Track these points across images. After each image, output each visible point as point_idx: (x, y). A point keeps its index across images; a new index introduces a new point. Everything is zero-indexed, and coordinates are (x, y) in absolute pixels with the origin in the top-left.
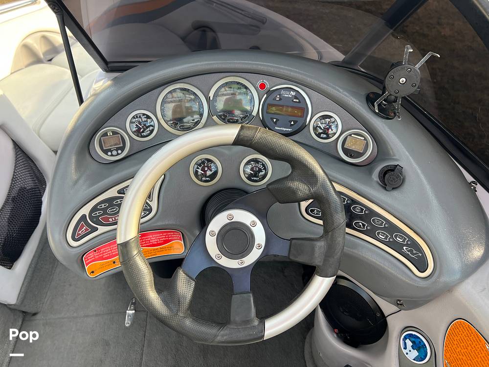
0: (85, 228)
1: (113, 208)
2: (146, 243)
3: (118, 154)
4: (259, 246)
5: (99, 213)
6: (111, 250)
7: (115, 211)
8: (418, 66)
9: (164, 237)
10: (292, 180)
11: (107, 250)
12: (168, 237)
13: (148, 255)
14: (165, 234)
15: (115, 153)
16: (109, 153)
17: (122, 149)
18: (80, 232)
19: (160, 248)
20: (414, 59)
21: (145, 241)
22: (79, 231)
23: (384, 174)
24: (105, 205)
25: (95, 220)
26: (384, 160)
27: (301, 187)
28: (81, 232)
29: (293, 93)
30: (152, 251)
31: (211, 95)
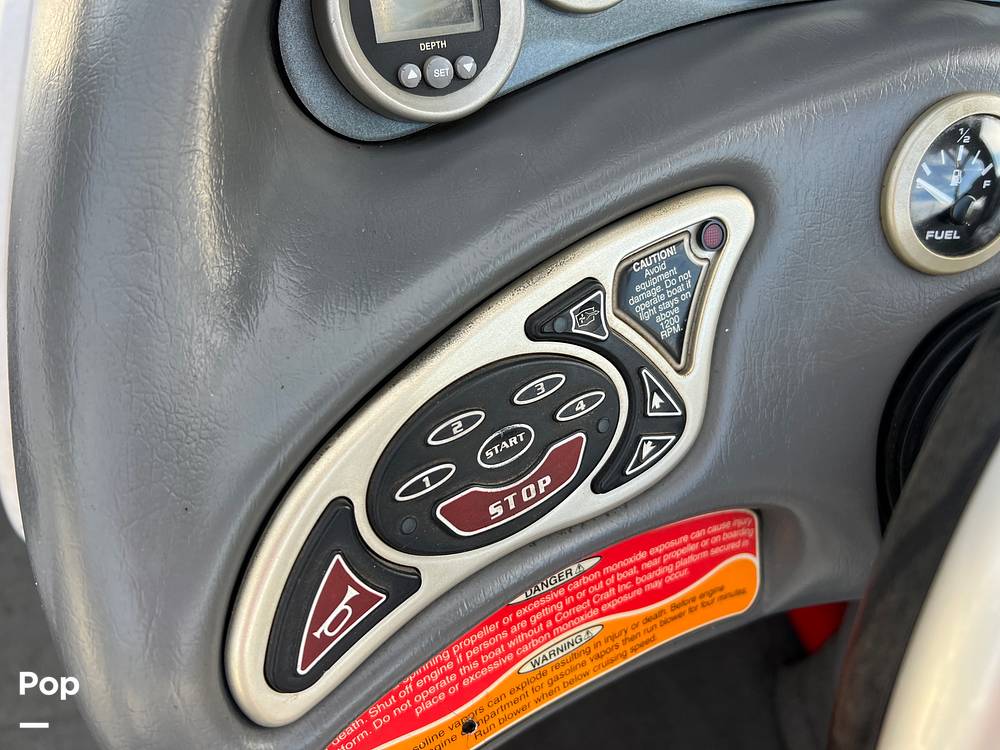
0: (352, 593)
1: (507, 436)
2: (618, 595)
3: (459, 81)
5: (434, 478)
6: (455, 670)
7: (521, 445)
9: (692, 547)
11: (437, 674)
12: (711, 547)
13: (622, 649)
14: (699, 534)
16: (411, 74)
18: (325, 627)
19: (674, 607)
21: (615, 585)
22: (315, 626)
24: (467, 423)
25: (408, 525)
30: (641, 628)
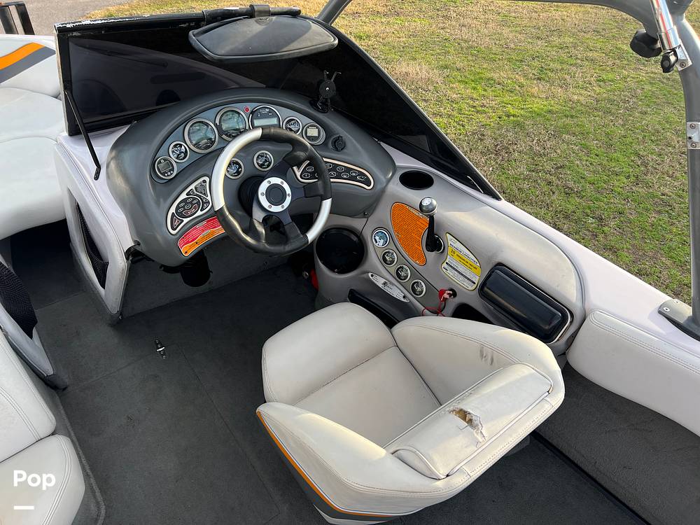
0: (177, 221)
3: (171, 174)
4: (289, 195)
5: (181, 210)
8: (332, 80)
10: (296, 151)
15: (169, 173)
16: (166, 175)
17: (173, 170)
20: (329, 77)
22: (174, 224)
23: (334, 143)
25: (180, 215)
26: (331, 137)
27: (302, 154)
28: (176, 223)
29: (268, 110)
31: (217, 122)
